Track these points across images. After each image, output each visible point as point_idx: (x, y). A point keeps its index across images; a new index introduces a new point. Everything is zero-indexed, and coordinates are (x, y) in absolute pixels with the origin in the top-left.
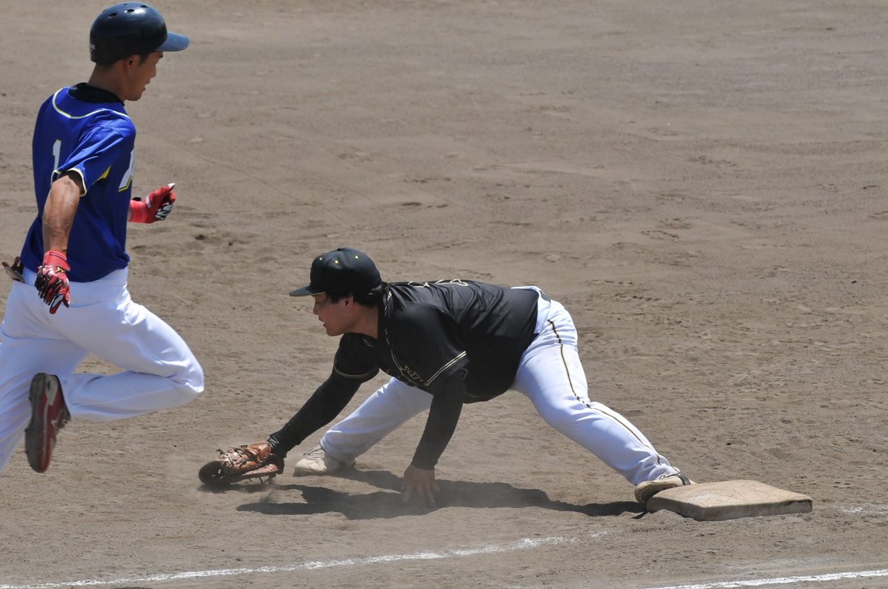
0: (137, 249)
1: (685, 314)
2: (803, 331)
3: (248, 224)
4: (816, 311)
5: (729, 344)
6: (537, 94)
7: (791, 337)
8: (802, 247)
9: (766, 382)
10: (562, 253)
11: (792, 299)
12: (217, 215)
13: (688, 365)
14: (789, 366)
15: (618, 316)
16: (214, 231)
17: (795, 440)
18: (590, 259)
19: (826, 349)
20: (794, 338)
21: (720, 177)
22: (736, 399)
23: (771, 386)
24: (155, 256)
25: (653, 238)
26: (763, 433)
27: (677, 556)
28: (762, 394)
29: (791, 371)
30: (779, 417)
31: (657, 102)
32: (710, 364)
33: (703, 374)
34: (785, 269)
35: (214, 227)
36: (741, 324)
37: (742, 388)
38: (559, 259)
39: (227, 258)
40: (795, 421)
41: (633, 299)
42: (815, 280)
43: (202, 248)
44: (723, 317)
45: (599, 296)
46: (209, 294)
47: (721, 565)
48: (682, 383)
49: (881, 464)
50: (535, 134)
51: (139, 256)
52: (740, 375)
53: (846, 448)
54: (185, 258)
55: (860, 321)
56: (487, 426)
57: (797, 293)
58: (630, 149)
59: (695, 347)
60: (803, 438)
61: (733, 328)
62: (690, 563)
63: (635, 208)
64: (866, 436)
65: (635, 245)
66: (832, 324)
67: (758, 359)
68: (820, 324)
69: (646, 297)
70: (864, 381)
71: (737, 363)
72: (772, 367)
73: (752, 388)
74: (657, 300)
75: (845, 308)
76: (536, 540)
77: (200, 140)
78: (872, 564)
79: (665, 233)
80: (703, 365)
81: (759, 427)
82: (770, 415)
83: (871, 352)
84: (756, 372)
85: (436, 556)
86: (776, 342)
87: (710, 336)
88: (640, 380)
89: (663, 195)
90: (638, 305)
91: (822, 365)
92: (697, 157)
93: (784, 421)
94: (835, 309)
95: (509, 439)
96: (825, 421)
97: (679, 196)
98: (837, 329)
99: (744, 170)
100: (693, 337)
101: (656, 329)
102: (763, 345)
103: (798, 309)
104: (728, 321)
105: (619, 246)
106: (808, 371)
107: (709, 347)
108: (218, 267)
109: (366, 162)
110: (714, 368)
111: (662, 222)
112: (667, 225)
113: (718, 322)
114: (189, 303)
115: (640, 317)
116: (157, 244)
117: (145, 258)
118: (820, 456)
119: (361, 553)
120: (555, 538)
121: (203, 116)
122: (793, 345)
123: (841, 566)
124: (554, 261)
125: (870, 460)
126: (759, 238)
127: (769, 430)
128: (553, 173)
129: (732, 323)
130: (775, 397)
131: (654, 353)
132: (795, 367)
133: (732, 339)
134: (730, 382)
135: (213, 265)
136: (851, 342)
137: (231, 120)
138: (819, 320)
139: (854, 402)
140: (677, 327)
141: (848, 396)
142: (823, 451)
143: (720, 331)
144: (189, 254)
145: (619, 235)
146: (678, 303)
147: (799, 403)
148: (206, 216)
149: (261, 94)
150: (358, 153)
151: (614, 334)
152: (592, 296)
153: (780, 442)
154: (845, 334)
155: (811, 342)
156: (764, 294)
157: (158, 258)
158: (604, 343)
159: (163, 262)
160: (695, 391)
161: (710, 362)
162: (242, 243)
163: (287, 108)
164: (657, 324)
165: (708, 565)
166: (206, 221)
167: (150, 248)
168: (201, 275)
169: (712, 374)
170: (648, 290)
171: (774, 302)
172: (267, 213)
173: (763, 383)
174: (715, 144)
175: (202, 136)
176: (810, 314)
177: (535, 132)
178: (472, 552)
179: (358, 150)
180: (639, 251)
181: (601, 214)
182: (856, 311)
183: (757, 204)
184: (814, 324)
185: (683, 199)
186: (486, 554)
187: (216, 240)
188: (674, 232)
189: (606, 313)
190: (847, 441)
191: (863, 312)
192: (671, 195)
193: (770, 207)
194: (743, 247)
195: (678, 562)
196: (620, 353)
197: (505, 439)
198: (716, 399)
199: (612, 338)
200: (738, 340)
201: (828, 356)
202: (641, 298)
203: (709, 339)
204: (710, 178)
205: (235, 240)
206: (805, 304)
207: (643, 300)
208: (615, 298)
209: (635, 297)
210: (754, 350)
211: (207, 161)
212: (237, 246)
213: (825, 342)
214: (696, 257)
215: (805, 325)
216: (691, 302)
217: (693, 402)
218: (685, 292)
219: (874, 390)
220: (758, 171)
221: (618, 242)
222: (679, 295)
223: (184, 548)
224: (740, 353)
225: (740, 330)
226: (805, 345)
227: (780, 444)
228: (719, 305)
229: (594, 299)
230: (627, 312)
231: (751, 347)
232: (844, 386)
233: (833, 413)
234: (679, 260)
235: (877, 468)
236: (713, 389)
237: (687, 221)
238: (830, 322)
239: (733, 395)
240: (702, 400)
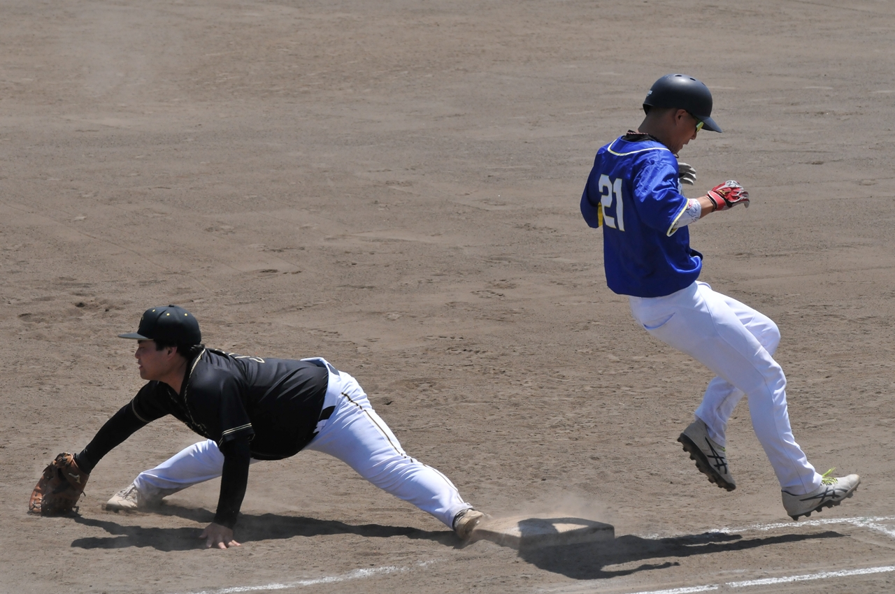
0: (24, 317)
1: (509, 364)
2: (612, 378)
3: (123, 292)
4: (624, 359)
5: (547, 390)
6: (383, 171)
7: (601, 383)
8: (614, 303)
9: (579, 423)
10: (401, 312)
11: (603, 349)
12: (96, 284)
13: (510, 410)
14: (599, 409)
15: (450, 367)
16: (93, 298)
17: (603, 476)
18: (426, 317)
19: (632, 393)
20: (604, 384)
21: (542, 242)
22: (551, 440)
23: (583, 427)
24: (39, 322)
25: (482, 297)
26: (575, 469)
27: (495, 581)
28: (575, 435)
29: (601, 413)
30: (589, 454)
31: (489, 176)
32: (529, 409)
33: (523, 418)
34: (597, 323)
35: (93, 295)
36: (558, 372)
37: (558, 430)
38: (399, 318)
39: (104, 322)
40: (603, 458)
41: (463, 352)
42: (623, 332)
43: (82, 315)
44: (542, 366)
45: (433, 350)
46: (86, 356)
47: (532, 588)
48: (505, 426)
49: (677, 494)
50: (381, 207)
51: (26, 323)
52: (555, 418)
53: (647, 481)
54: (66, 324)
55: (662, 367)
56: (331, 468)
57: (607, 344)
58: (464, 218)
59: (517, 394)
60: (609, 472)
61: (550, 376)
62: (506, 587)
63: (467, 270)
64: (664, 470)
65: (466, 303)
66: (637, 371)
67: (572, 403)
68: (627, 371)
69: (475, 350)
70: (664, 421)
71: (553, 407)
72: (584, 410)
73: (566, 429)
74: (484, 352)
75: (650, 356)
76: (370, 570)
77: (83, 218)
78: (665, 584)
79: (493, 293)
80: (524, 410)
81: (571, 464)
82: (582, 453)
83: (671, 395)
84: (570, 415)
85: (282, 586)
86: (588, 388)
87: (530, 384)
88: (468, 425)
89: (492, 259)
90: (468, 358)
91: (627, 408)
92: (523, 224)
93: (593, 458)
94: (641, 357)
95: (350, 480)
96: (629, 457)
97: (506, 259)
98: (642, 375)
99: (564, 235)
100: (516, 385)
101: (483, 378)
102: (577, 390)
103: (608, 358)
104: (546, 370)
105: (452, 305)
106: (615, 413)
107: (529, 394)
108: (95, 331)
109: (230, 234)
110: (534, 412)
111: (490, 283)
112: (495, 286)
113: (538, 371)
114: (68, 364)
115: (469, 368)
116: (41, 311)
117: (30, 325)
118: (623, 488)
119: (214, 586)
120: (387, 568)
121: (87, 196)
122: (603, 390)
123: (638, 587)
124: (394, 320)
125: (667, 491)
126: (575, 295)
127: (580, 466)
128: (396, 241)
129: (550, 371)
130: (586, 437)
131: (479, 400)
132: (604, 410)
133: (550, 386)
134: (547, 424)
135: (91, 330)
136: (654, 386)
137: (111, 200)
138: (626, 368)
139: (655, 440)
140: (501, 376)
141: (650, 435)
142: (626, 484)
143: (539, 379)
144: (70, 320)
145: (452, 295)
146: (502, 355)
147: (607, 442)
148: (86, 286)
149: (139, 175)
150: (223, 227)
151: (446, 383)
152: (427, 350)
153: (588, 477)
154: (648, 379)
155: (619, 387)
156: (578, 346)
157: (43, 324)
158: (436, 391)
159: (47, 328)
160: (516, 433)
161: (529, 407)
162: (118, 309)
163: (162, 187)
164: (484, 374)
165: (521, 589)
166: (86, 291)
167: (35, 315)
168: (80, 338)
169: (531, 417)
170: (476, 344)
171: (587, 352)
172: (140, 282)
173: (576, 425)
174: (540, 212)
175: (84, 214)
176: (618, 362)
177: (380, 205)
178: (313, 582)
179: (222, 223)
180: (469, 309)
181: (437, 277)
182: (659, 359)
183: (574, 265)
184: (621, 371)
185: (510, 262)
186: (325, 583)
187: (94, 307)
188: (501, 291)
189: (439, 365)
190: (648, 474)
191: (664, 360)
192: (498, 259)
193: (585, 267)
194: (561, 303)
195: (495, 587)
196: (450, 400)
197: (347, 480)
198: (534, 440)
199: (444, 387)
200: (555, 386)
201: (633, 399)
202: (470, 351)
203: (529, 387)
204: (533, 243)
205: (112, 307)
206: (614, 353)
207: (472, 353)
208: (447, 351)
209: (465, 350)
210: (569, 396)
211: (89, 236)
212: (113, 311)
213: (631, 387)
214: (519, 313)
215: (614, 373)
216: (514, 354)
217: (513, 443)
218: (509, 345)
219: (672, 429)
220: (576, 236)
221: (451, 301)
222: (504, 347)
223: (56, 585)
224: (556, 398)
225: (557, 377)
226: (614, 389)
227: (589, 479)
228: (538, 356)
229: (429, 352)
230: (458, 364)
231: (566, 393)
232: (647, 426)
233: (636, 450)
234: (505, 316)
235: (673, 498)
236: (532, 431)
237: (513, 282)
238: (636, 369)
239: (549, 436)
240: (522, 441)
